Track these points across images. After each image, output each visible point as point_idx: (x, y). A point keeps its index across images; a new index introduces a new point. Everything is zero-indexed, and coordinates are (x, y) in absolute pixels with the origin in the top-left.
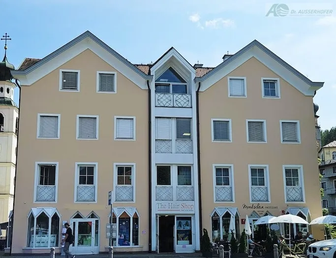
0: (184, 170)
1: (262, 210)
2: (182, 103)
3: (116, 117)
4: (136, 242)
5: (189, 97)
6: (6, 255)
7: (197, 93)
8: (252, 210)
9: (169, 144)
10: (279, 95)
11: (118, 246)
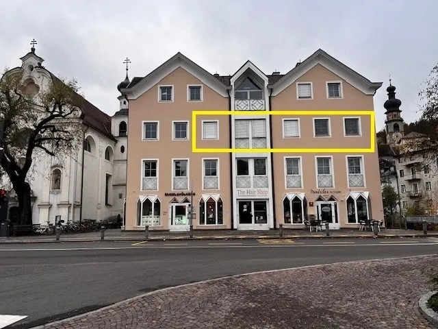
0: (260, 163)
1: (327, 194)
2: (257, 107)
3: (203, 121)
4: (220, 221)
5: (263, 102)
6: (123, 231)
7: (270, 97)
8: (318, 195)
9: (246, 141)
10: (342, 96)
11: (205, 225)
